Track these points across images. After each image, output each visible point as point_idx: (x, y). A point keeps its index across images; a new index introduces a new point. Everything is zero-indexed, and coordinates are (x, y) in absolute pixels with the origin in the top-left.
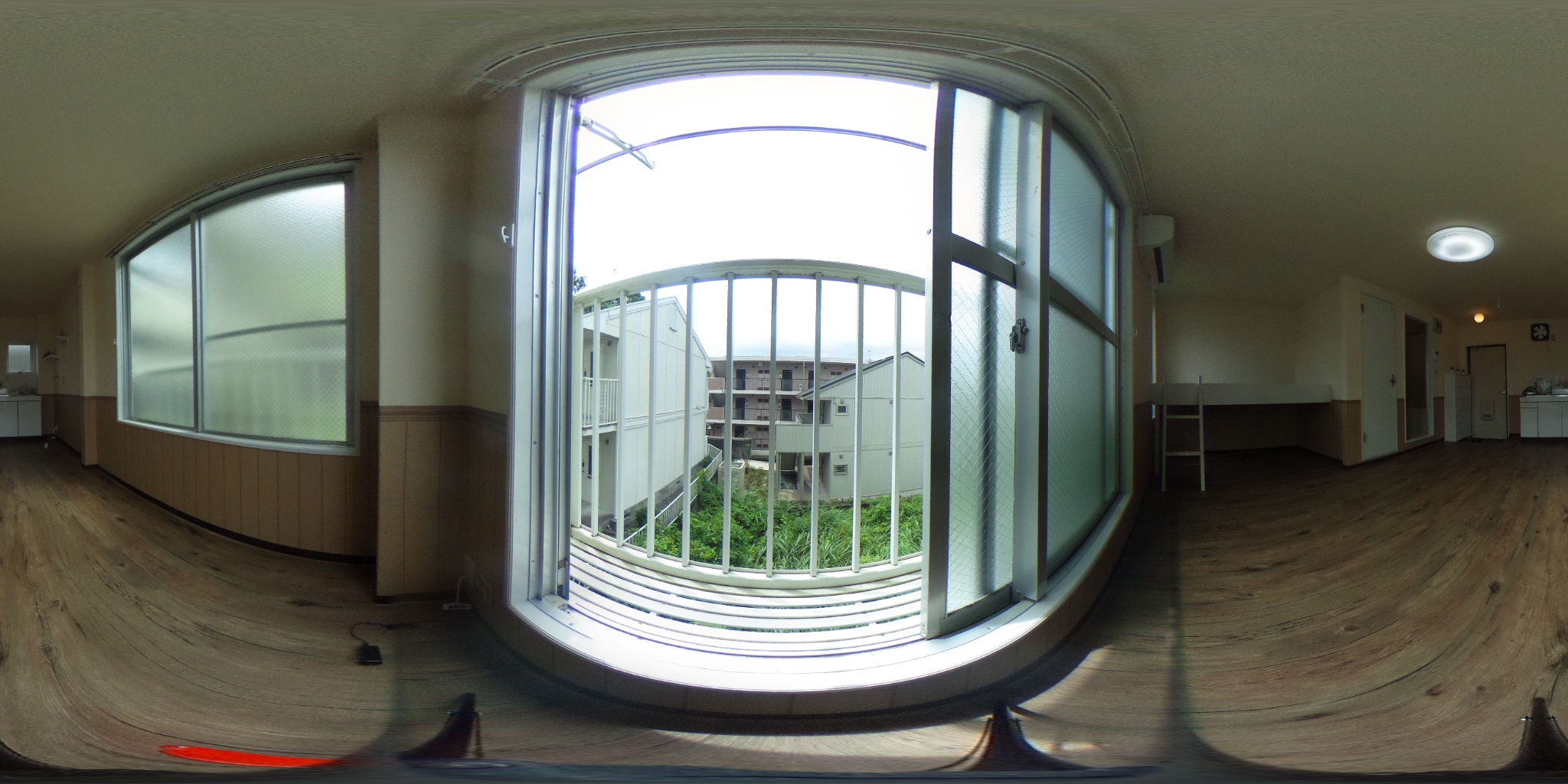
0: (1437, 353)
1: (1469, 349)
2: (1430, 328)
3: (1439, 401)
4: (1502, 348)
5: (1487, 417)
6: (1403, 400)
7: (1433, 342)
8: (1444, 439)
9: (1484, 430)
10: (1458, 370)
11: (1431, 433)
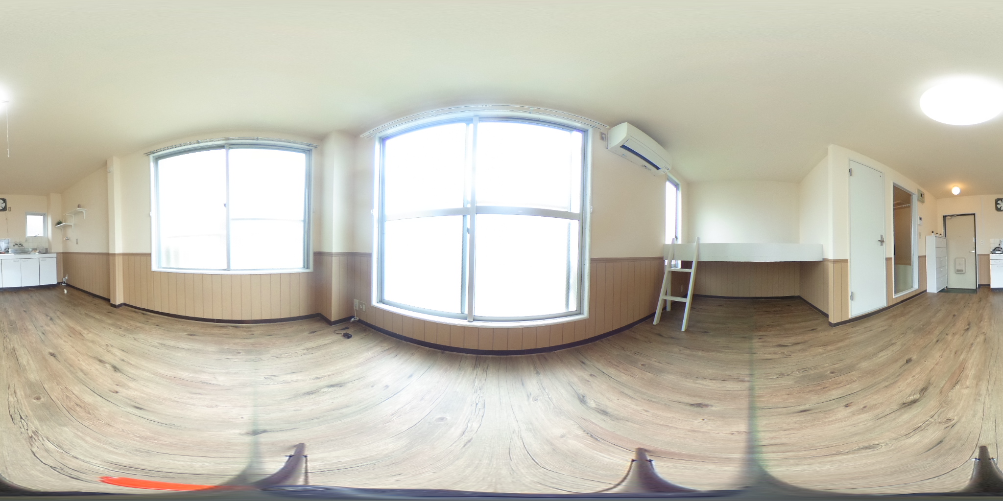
0: (921, 219)
1: (945, 217)
2: (915, 198)
3: (922, 259)
4: (973, 216)
5: (959, 271)
6: (891, 259)
7: (917, 209)
8: (926, 290)
9: (956, 282)
10: (937, 234)
11: (916, 286)
